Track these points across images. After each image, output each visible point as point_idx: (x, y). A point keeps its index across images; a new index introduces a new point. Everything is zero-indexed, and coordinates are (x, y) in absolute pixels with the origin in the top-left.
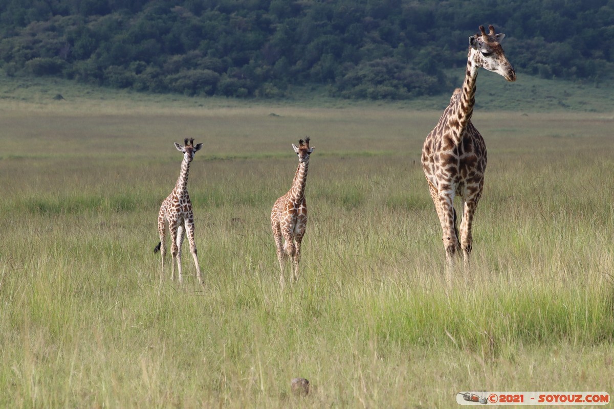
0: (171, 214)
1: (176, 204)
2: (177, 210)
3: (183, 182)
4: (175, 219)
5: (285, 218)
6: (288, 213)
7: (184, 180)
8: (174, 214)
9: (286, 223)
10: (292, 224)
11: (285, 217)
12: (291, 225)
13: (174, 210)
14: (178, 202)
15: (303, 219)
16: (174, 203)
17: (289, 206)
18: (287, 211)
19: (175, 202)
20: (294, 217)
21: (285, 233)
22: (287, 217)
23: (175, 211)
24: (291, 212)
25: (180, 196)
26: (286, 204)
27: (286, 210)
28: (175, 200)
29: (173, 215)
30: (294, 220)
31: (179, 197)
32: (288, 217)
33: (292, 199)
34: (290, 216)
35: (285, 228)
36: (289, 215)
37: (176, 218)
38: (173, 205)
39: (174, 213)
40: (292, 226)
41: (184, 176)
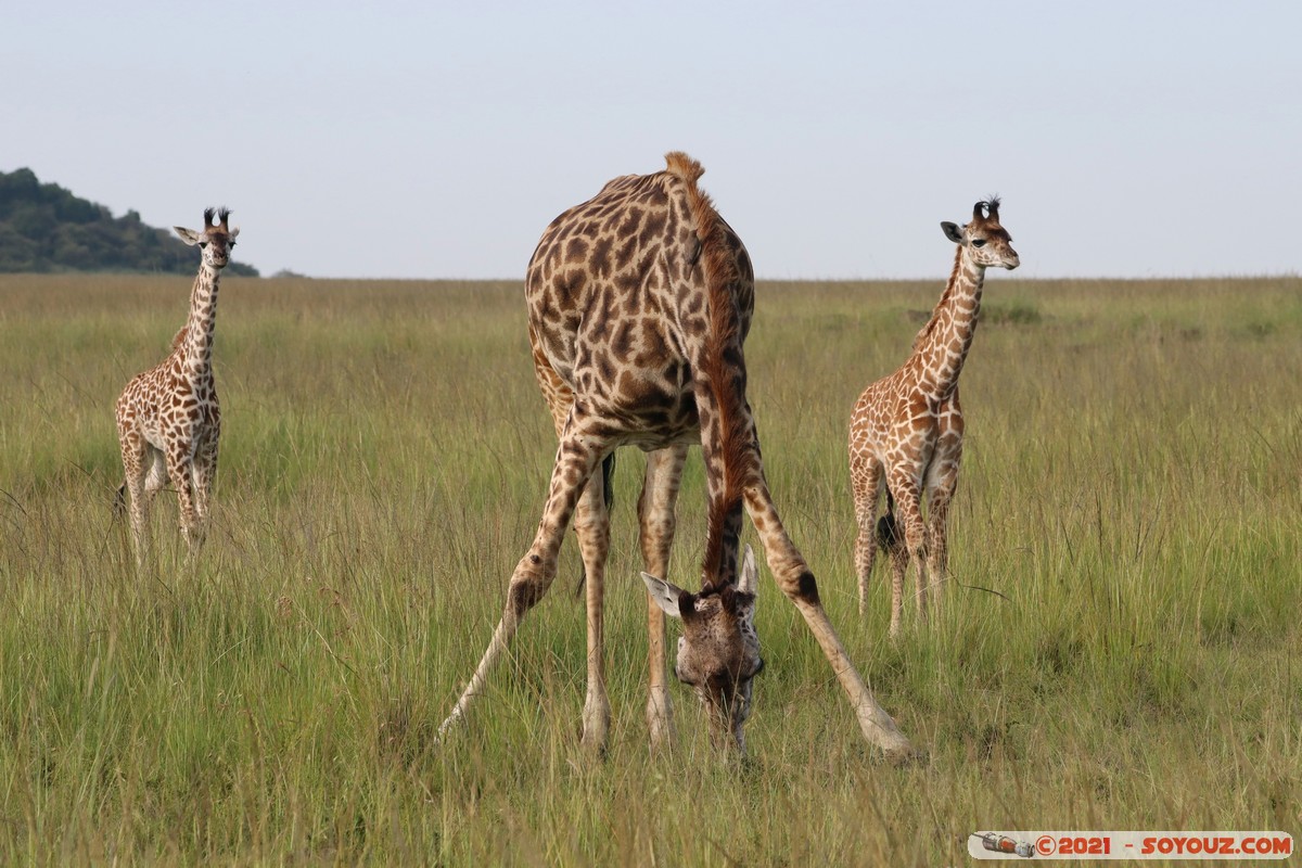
0: (172, 426)
1: (184, 399)
2: (189, 414)
3: (203, 334)
4: (185, 439)
5: (900, 443)
6: (910, 426)
7: (205, 330)
8: (182, 426)
9: (904, 456)
10: (920, 460)
11: (902, 438)
12: (916, 465)
13: (179, 415)
14: (190, 392)
15: (954, 447)
16: (178, 397)
17: (912, 407)
18: (909, 422)
19: (182, 393)
20: (929, 438)
21: (901, 489)
22: (907, 439)
23: (186, 418)
24: (918, 423)
25: (194, 378)
26: (904, 402)
27: (903, 417)
28: (181, 389)
29: (178, 430)
30: (928, 447)
31: (190, 380)
32: (912, 439)
33: (923, 386)
34: (918, 437)
35: (900, 474)
36: (913, 432)
37: (188, 435)
38: (177, 403)
39: (182, 422)
40: (921, 467)
41: (204, 317)
